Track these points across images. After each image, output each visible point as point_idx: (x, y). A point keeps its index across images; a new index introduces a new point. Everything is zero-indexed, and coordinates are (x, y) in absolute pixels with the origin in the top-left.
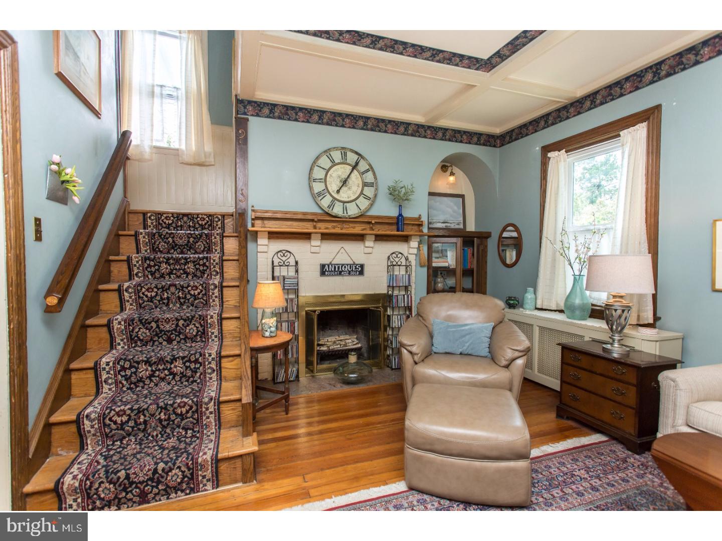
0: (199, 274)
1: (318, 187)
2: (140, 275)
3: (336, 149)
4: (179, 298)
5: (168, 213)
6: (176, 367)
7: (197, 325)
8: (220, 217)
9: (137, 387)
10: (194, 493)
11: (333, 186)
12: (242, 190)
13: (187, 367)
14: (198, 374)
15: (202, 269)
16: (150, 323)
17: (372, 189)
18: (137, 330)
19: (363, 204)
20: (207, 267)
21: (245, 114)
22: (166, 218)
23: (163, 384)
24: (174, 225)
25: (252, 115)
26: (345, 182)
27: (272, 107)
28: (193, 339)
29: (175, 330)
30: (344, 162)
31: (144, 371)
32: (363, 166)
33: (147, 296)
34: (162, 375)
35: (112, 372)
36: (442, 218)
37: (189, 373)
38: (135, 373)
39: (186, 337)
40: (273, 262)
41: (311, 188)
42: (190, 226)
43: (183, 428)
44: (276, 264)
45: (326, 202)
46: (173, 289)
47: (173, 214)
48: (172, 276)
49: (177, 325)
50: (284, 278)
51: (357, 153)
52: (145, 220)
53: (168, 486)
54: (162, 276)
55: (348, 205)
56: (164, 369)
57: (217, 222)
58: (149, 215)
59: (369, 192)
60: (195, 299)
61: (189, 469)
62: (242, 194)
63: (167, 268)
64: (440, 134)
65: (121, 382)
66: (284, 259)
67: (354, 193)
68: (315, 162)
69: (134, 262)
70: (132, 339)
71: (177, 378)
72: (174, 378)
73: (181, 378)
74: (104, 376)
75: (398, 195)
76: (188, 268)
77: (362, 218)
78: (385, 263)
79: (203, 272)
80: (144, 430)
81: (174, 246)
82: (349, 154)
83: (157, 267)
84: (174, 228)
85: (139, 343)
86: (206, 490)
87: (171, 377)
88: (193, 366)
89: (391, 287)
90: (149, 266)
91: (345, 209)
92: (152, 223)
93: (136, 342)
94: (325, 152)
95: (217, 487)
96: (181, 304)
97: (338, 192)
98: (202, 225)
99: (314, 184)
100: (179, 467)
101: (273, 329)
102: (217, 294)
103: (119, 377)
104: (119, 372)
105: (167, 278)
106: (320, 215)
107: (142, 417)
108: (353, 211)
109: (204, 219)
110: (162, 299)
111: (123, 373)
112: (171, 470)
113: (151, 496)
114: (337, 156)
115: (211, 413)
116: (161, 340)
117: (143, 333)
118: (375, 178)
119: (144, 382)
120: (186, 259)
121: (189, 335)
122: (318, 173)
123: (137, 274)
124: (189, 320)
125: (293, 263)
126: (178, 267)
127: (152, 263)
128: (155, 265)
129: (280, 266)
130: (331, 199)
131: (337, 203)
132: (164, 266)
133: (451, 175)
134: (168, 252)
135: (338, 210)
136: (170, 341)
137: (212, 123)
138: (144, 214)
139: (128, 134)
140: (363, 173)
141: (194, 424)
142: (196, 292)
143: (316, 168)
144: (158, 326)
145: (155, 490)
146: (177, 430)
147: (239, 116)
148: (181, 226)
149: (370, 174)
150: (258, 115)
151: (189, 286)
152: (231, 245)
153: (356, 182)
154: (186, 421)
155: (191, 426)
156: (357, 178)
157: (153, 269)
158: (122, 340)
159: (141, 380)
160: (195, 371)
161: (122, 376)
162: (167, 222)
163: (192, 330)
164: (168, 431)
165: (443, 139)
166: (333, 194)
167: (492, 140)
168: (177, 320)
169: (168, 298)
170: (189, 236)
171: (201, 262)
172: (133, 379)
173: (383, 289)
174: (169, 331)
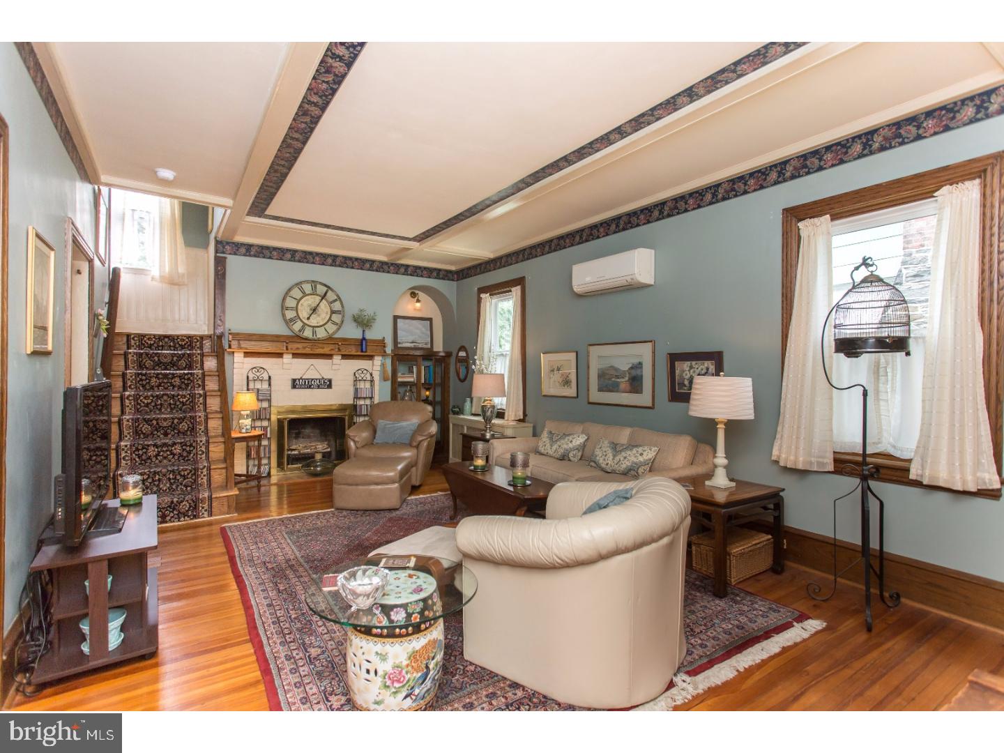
0: (183, 386)
1: (290, 314)
2: (133, 387)
3: (307, 282)
4: (170, 404)
5: (150, 335)
6: (175, 449)
7: (188, 423)
8: (198, 338)
9: (146, 463)
10: (196, 518)
11: (304, 314)
12: (220, 317)
13: (184, 450)
14: (192, 455)
15: (187, 382)
16: (151, 421)
17: (340, 316)
18: (141, 426)
19: (331, 328)
20: (191, 381)
21: (223, 253)
22: (148, 339)
23: (165, 461)
24: (155, 345)
25: (230, 254)
26: (314, 310)
27: (249, 247)
28: (184, 433)
29: (171, 426)
30: (314, 293)
31: (152, 451)
32: (331, 296)
33: (144, 403)
34: (165, 455)
35: (129, 452)
36: (411, 338)
37: (185, 454)
38: (145, 453)
39: (179, 432)
40: (248, 377)
41: (284, 315)
42: (170, 346)
43: (184, 486)
44: (251, 378)
45: (297, 326)
46: (165, 398)
47: (155, 336)
48: (160, 388)
49: (173, 423)
50: (258, 390)
51: (326, 286)
52: (128, 341)
53: (179, 512)
54: (152, 388)
55: (317, 329)
56: (167, 451)
57: (196, 342)
58: (132, 336)
59: (336, 318)
60: (183, 405)
61: (194, 502)
62: (220, 320)
63: (156, 382)
64: (402, 270)
65: (134, 459)
66: (258, 374)
67: (323, 319)
68: (287, 293)
69: (128, 377)
70: (137, 432)
71: (176, 457)
72: (173, 457)
73: (179, 457)
74: (123, 455)
75: (363, 322)
76: (175, 381)
77: (330, 340)
78: (352, 378)
79: (187, 385)
80: (158, 486)
81: (159, 364)
82: (318, 286)
83: (148, 381)
84: (156, 348)
85: (142, 436)
86: (204, 517)
87: (171, 456)
88: (188, 449)
89: (356, 397)
90: (141, 380)
91: (314, 333)
92: (135, 344)
93: (139, 436)
94: (297, 284)
95: (211, 516)
96: (172, 409)
97: (308, 318)
98: (181, 345)
99: (286, 312)
100: (187, 501)
101: (248, 427)
102: (201, 401)
103: (134, 455)
104: (134, 451)
105: (156, 389)
106: (292, 337)
107: (157, 476)
108: (321, 334)
109: (184, 340)
110: (156, 405)
111: (137, 453)
112: (182, 502)
113: (168, 518)
114: (307, 288)
115: (204, 476)
116: (159, 434)
117: (146, 428)
118: (343, 306)
119: (151, 460)
120: (173, 374)
121: (181, 430)
122: (290, 303)
123: (130, 387)
124: (182, 420)
125: (266, 377)
126: (165, 381)
127: (144, 378)
128: (146, 379)
129: (255, 380)
130: (302, 324)
131: (307, 328)
132: (154, 380)
133: (417, 302)
134: (154, 369)
135: (308, 333)
136: (166, 434)
137: (186, 246)
138: (128, 336)
139: (117, 271)
140: (331, 303)
141: (192, 483)
142: (185, 400)
143: (288, 299)
144: (158, 424)
145: (172, 515)
146: (180, 487)
147: (218, 255)
148: (162, 346)
149: (338, 303)
150: (235, 254)
151: (178, 395)
152: (210, 364)
153: (325, 310)
154: (186, 480)
155: (190, 484)
156: (326, 306)
157: (144, 383)
158: (129, 433)
159: (149, 458)
160: (189, 452)
161: (136, 455)
162: (149, 342)
163: (184, 426)
164: (174, 487)
165: (405, 273)
166: (304, 320)
167: (450, 275)
168: (173, 419)
169: (161, 404)
170: (173, 355)
171: (186, 377)
172: (144, 457)
173: (349, 400)
174: (165, 427)
